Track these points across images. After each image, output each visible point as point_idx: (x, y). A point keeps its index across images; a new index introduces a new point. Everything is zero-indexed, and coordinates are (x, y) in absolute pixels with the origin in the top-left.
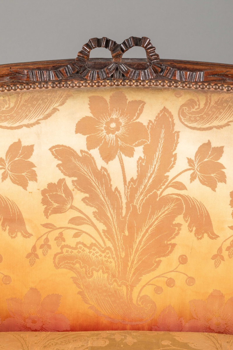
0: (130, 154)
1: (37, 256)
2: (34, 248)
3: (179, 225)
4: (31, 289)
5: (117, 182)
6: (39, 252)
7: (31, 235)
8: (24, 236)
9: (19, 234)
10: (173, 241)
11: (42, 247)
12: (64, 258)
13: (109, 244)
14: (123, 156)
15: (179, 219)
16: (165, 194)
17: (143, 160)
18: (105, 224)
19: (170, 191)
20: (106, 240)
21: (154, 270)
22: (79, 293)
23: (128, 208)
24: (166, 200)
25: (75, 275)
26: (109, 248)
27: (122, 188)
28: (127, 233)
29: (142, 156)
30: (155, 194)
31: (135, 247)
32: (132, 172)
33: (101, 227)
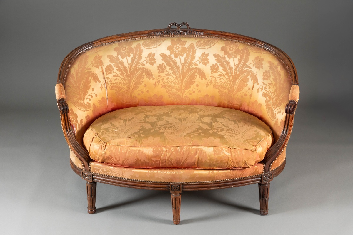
0: (182, 56)
1: (156, 85)
2: (156, 82)
3: (196, 76)
4: (155, 94)
5: (179, 64)
6: (157, 84)
7: (155, 79)
8: (153, 79)
9: (151, 79)
10: (194, 80)
11: (158, 82)
12: (164, 85)
13: (177, 81)
14: (180, 56)
15: (196, 74)
16: (192, 67)
17: (186, 58)
18: (176, 76)
19: (194, 66)
20: (176, 80)
21: (189, 88)
22: (168, 95)
23: (182, 71)
24: (193, 69)
25: (167, 90)
26: (177, 82)
27: (180, 66)
28: (181, 78)
29: (186, 56)
30: (189, 67)
31: (184, 82)
32: (183, 61)
33: (174, 76)
